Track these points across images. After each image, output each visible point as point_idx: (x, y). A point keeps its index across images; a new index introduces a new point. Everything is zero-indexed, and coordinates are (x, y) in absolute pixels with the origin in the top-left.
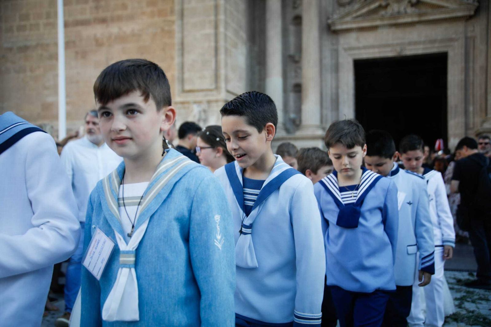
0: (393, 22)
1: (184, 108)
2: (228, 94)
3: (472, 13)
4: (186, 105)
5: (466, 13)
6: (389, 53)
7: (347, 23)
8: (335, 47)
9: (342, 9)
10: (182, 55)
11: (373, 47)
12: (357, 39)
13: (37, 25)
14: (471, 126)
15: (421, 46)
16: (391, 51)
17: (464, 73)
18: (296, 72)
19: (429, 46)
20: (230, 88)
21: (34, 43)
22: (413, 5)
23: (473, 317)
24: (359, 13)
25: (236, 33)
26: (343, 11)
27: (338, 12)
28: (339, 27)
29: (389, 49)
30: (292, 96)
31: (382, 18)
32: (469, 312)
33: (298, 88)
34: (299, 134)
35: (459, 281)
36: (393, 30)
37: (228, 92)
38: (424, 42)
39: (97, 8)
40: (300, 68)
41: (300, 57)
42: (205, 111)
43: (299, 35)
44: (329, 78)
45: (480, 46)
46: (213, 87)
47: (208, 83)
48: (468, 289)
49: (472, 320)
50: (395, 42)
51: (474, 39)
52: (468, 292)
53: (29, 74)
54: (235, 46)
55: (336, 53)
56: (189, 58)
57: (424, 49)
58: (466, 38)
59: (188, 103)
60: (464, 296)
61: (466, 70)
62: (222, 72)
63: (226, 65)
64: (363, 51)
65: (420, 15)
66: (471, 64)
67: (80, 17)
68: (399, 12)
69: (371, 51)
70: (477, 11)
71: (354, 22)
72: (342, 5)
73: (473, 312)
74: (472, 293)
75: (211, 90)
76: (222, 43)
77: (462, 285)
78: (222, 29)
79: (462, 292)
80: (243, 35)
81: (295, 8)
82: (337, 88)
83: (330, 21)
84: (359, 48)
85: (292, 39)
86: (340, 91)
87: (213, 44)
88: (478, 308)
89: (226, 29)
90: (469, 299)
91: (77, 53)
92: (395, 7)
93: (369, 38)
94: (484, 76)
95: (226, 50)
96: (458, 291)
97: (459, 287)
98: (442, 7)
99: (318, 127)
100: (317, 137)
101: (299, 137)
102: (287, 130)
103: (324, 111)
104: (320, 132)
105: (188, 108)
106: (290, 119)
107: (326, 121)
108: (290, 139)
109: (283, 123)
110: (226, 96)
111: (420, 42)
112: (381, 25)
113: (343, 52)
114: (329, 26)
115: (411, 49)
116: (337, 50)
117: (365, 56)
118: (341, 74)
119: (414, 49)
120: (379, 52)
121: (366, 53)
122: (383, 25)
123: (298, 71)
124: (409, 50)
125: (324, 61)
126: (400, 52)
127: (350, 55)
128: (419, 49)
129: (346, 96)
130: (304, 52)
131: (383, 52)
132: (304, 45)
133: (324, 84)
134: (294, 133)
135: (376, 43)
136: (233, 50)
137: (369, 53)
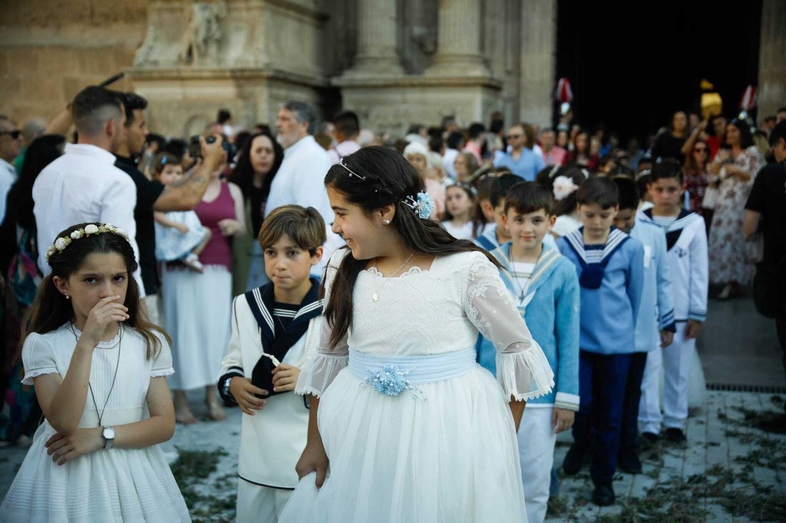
1: (172, 10)
23: (765, 504)
32: (760, 490)
34: (430, 74)
35: (751, 417)
42: (218, 19)
48: (765, 436)
49: (763, 511)
52: (764, 443)
60: (756, 454)
73: (767, 490)
74: (772, 445)
77: (754, 426)
79: (752, 444)
88: (779, 480)
90: (763, 461)
96: (746, 439)
97: (750, 430)
99: (473, 59)
100: (473, 81)
101: (434, 82)
102: (406, 65)
103: (489, 22)
104: (477, 72)
105: (181, 10)
106: (413, 39)
107: (493, 43)
108: (412, 86)
109: (399, 51)
134: (422, 73)
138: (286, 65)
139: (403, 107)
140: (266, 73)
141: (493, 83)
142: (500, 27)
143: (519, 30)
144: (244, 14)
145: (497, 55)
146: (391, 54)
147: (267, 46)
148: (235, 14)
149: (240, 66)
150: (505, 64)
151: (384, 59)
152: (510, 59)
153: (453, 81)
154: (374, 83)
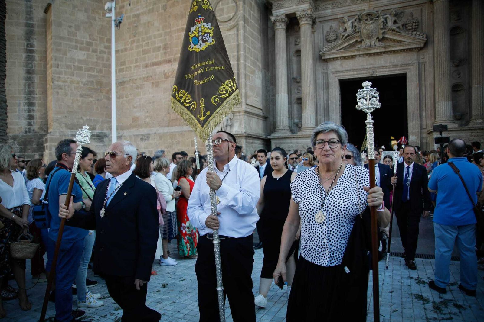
0: (367, 52)
2: (248, 107)
3: (422, 45)
5: (418, 46)
7: (333, 54)
8: (326, 71)
9: (329, 44)
11: (353, 70)
12: (341, 65)
13: (130, 67)
14: (425, 127)
15: (388, 70)
17: (418, 88)
18: (298, 89)
19: (392, 69)
20: (248, 102)
21: (128, 79)
22: (379, 41)
24: (341, 47)
25: (254, 63)
26: (330, 45)
27: (326, 46)
28: (328, 57)
29: (365, 72)
30: (295, 106)
31: (358, 50)
33: (299, 101)
34: (299, 134)
36: (367, 57)
37: (247, 104)
38: (389, 67)
39: (165, 53)
40: (301, 87)
41: (301, 79)
43: (299, 63)
44: (321, 92)
45: (429, 69)
50: (369, 67)
51: (424, 63)
53: (125, 99)
54: (253, 72)
55: (326, 75)
57: (389, 71)
58: (419, 63)
61: (420, 86)
63: (246, 85)
64: (346, 74)
65: (385, 47)
66: (423, 82)
67: (155, 60)
68: (370, 46)
70: (426, 44)
71: (339, 53)
72: (329, 42)
76: (242, 70)
78: (242, 61)
80: (260, 64)
81: (296, 45)
82: (328, 100)
83: (321, 53)
84: (343, 71)
85: (295, 67)
86: (330, 102)
89: (245, 61)
91: (153, 83)
92: (367, 42)
93: (349, 64)
94: (433, 91)
95: (246, 75)
98: (401, 41)
101: (300, 136)
102: (292, 131)
103: (319, 117)
106: (294, 123)
108: (294, 138)
109: (289, 127)
110: (246, 108)
111: (387, 66)
112: (358, 55)
113: (331, 74)
114: (321, 57)
115: (380, 72)
116: (327, 73)
117: (347, 77)
118: (330, 90)
119: (382, 72)
120: (357, 74)
121: (348, 75)
122: (359, 55)
123: (300, 89)
124: (378, 72)
125: (318, 81)
126: (372, 74)
127: (336, 76)
128: (386, 71)
129: (334, 106)
130: (303, 75)
131: (360, 74)
132: (302, 70)
133: (318, 97)
134: (297, 134)
135: (355, 68)
136: (251, 75)
137: (350, 75)
138: (252, 132)
139: (291, 145)
140: (244, 135)
142: (322, 119)
144: (238, 117)
146: (287, 128)
147: (245, 127)
148: (236, 117)
149: (236, 133)
151: (285, 129)
153: (307, 136)
154: (281, 137)
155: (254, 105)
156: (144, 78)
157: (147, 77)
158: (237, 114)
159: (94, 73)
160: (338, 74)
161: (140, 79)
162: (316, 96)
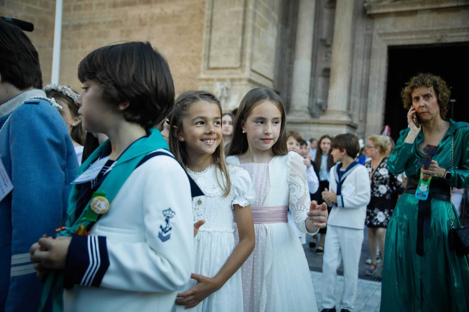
0: (436, 6)
1: (208, 85)
2: (253, 74)
4: (210, 83)
6: (427, 40)
7: (384, 6)
8: (370, 32)
10: (211, 32)
11: (410, 33)
12: (394, 25)
15: (465, 34)
16: (430, 38)
18: (326, 56)
20: (254, 68)
21: (86, 22)
25: (267, 13)
28: (375, 11)
29: (428, 36)
30: (320, 81)
31: (423, 2)
33: (327, 73)
34: (323, 118)
36: (435, 15)
37: (252, 70)
40: (331, 52)
41: (332, 41)
42: (227, 89)
43: (332, 19)
44: (360, 63)
46: (238, 65)
47: (233, 62)
50: (436, 28)
53: (80, 50)
54: (265, 26)
55: (369, 38)
56: (216, 36)
59: (212, 80)
62: (248, 50)
63: (253, 42)
64: (399, 37)
69: (408, 37)
71: (393, 6)
75: (235, 68)
76: (250, 21)
80: (275, 16)
82: (368, 74)
83: (366, 5)
84: (395, 34)
85: (325, 23)
86: (371, 78)
87: (241, 22)
89: (255, 7)
91: (122, 31)
95: (254, 29)
99: (343, 113)
100: (342, 123)
101: (324, 122)
102: (312, 115)
103: (353, 98)
104: (345, 119)
105: (212, 85)
106: (317, 104)
107: (354, 108)
108: (314, 123)
109: (309, 108)
110: (251, 75)
111: (464, 29)
112: (421, 10)
113: (377, 37)
114: (365, 10)
115: (453, 37)
116: (371, 36)
117: (400, 43)
118: (374, 61)
119: (456, 36)
120: (416, 39)
121: (402, 40)
122: (425, 10)
123: (329, 55)
124: (450, 37)
125: (356, 46)
126: (439, 40)
127: (385, 40)
128: (462, 36)
129: (377, 84)
130: (336, 34)
131: (421, 39)
132: (336, 28)
133: (354, 70)
134: (319, 117)
135: (414, 29)
136: (262, 30)
137: (405, 39)
139: (309, 133)
141: (352, 124)
142: (358, 101)
143: (367, 102)
144: (238, 87)
145: (356, 113)
146: (306, 109)
148: (235, 87)
150: (359, 117)
151: (301, 111)
152: (362, 115)
153: (333, 122)
154: (296, 121)
155: (262, 73)
156: (110, 22)
157: (115, 22)
158: (237, 83)
159: (37, 7)
160: (388, 38)
161: (104, 23)
162: (352, 67)
